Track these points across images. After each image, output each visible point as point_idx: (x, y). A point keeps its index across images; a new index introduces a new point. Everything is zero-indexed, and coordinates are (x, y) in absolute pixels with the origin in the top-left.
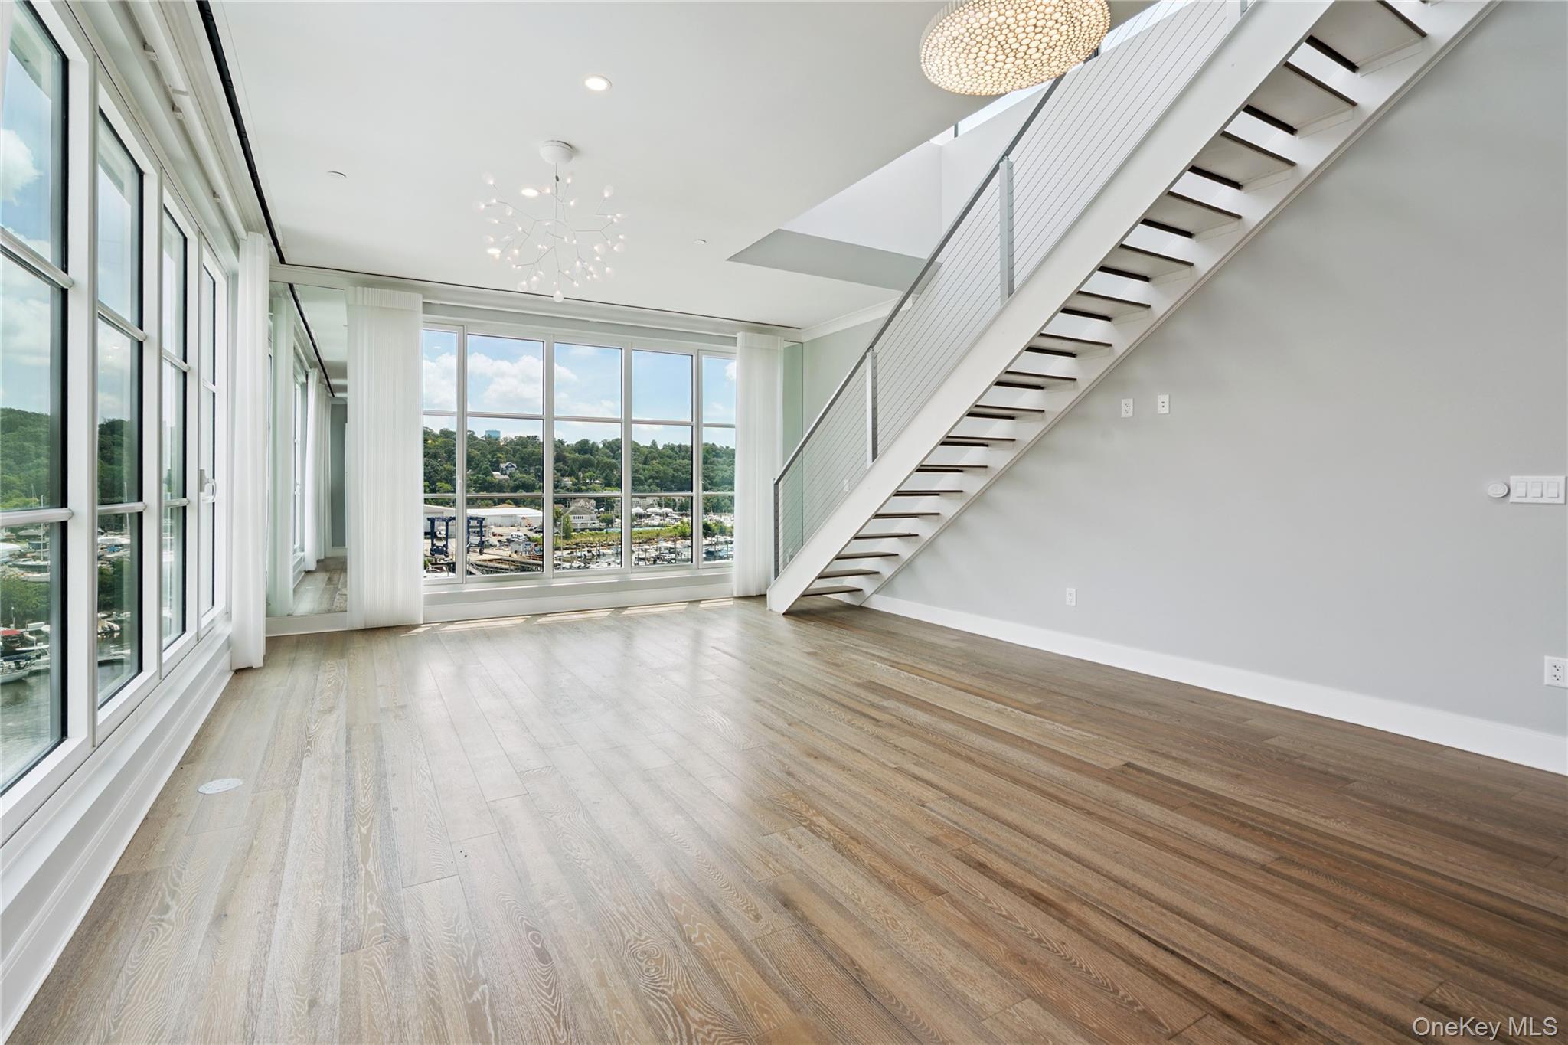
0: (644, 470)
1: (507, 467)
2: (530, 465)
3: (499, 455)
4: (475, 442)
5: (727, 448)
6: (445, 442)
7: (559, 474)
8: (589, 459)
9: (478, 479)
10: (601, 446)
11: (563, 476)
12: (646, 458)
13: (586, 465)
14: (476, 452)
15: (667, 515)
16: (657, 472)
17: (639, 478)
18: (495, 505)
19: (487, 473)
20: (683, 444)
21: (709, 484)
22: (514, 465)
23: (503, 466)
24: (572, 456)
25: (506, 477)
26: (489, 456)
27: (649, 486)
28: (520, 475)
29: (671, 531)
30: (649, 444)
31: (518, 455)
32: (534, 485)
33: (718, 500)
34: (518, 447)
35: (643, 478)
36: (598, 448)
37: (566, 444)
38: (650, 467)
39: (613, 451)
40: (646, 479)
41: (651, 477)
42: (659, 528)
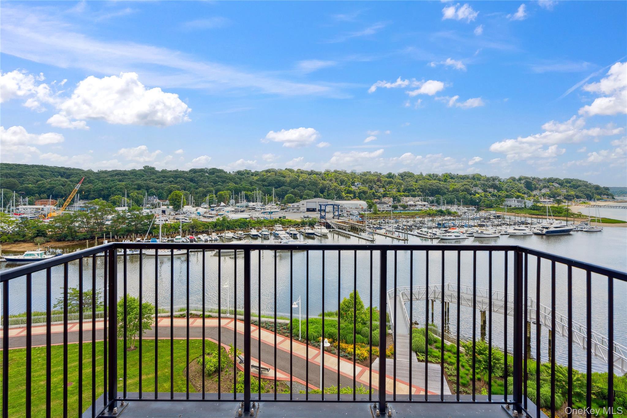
0: (415, 185)
1: (358, 184)
2: (367, 183)
3: (355, 179)
4: (346, 174)
5: (457, 174)
6: (335, 175)
7: (378, 187)
8: (391, 181)
9: (346, 189)
10: (397, 175)
11: (380, 188)
12: (417, 180)
13: (390, 183)
14: (346, 178)
15: (424, 205)
16: (421, 186)
17: (413, 188)
18: (352, 199)
19: (349, 187)
20: (435, 173)
21: (447, 191)
22: (360, 183)
23: (356, 184)
24: (384, 179)
25: (357, 188)
26: (351, 180)
27: (418, 192)
28: (362, 187)
29: (423, 213)
30: (419, 174)
31: (362, 180)
32: (367, 191)
33: (451, 199)
34: (363, 176)
35: (414, 189)
36: (396, 176)
37: (382, 175)
38: (418, 184)
39: (402, 177)
40: (416, 189)
41: (418, 188)
42: (418, 211)
